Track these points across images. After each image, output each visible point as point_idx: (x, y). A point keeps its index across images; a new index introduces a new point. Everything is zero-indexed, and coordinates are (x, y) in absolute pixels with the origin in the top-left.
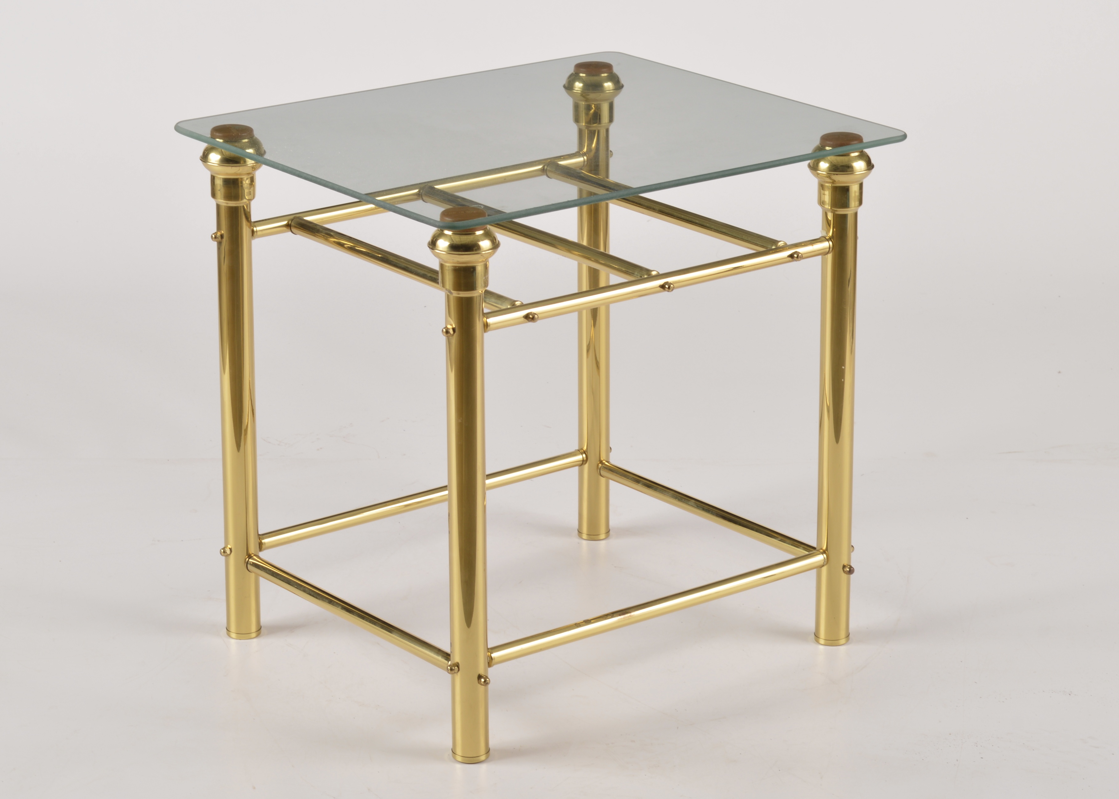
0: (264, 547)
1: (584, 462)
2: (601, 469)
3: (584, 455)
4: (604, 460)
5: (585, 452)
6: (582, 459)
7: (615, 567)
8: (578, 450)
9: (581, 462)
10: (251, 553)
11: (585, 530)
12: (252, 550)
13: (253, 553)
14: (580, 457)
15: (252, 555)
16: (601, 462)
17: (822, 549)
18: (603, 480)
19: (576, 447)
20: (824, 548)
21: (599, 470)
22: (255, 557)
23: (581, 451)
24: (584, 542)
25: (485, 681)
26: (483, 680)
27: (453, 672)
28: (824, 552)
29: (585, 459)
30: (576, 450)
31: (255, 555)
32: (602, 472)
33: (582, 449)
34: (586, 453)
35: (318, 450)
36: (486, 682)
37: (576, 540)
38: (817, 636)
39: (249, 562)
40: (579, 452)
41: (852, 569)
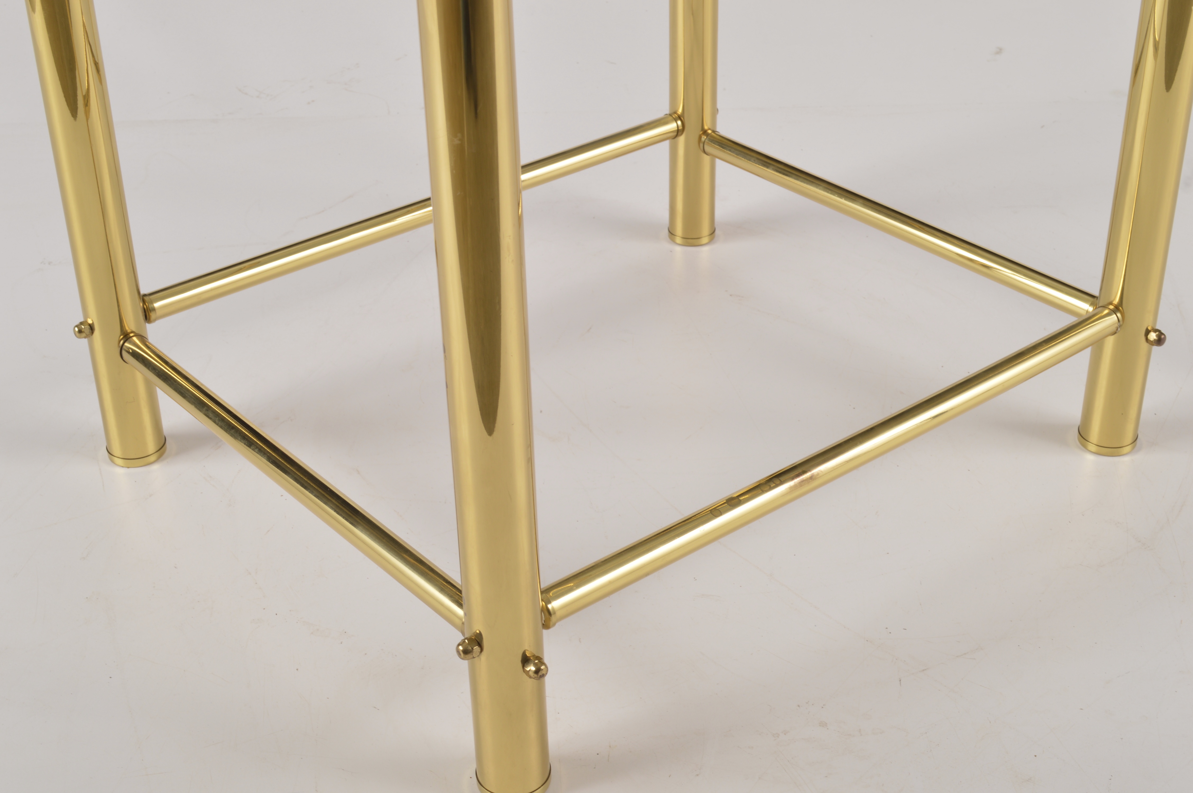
0: (153, 315)
1: (679, 132)
2: (705, 143)
3: (679, 122)
4: (709, 129)
5: (679, 118)
6: (677, 129)
7: (731, 295)
8: (670, 115)
9: (676, 134)
10: (129, 331)
11: (679, 230)
12: (130, 325)
13: (134, 330)
14: (673, 126)
15: (132, 335)
16: (705, 132)
17: (1111, 303)
18: (706, 159)
19: (664, 109)
20: (1116, 301)
21: (701, 145)
22: (135, 339)
23: (674, 117)
24: (678, 249)
25: (537, 672)
26: (532, 668)
27: (470, 656)
28: (1117, 309)
29: (680, 128)
30: (667, 114)
31: (137, 335)
32: (708, 148)
33: (675, 113)
34: (682, 118)
35: (309, 103)
36: (540, 674)
37: (666, 245)
38: (1083, 435)
39: (124, 347)
40: (671, 118)
41: (1163, 336)
